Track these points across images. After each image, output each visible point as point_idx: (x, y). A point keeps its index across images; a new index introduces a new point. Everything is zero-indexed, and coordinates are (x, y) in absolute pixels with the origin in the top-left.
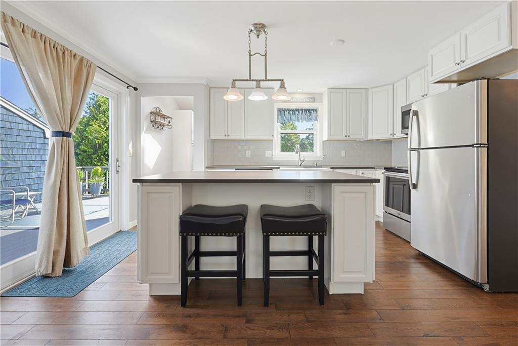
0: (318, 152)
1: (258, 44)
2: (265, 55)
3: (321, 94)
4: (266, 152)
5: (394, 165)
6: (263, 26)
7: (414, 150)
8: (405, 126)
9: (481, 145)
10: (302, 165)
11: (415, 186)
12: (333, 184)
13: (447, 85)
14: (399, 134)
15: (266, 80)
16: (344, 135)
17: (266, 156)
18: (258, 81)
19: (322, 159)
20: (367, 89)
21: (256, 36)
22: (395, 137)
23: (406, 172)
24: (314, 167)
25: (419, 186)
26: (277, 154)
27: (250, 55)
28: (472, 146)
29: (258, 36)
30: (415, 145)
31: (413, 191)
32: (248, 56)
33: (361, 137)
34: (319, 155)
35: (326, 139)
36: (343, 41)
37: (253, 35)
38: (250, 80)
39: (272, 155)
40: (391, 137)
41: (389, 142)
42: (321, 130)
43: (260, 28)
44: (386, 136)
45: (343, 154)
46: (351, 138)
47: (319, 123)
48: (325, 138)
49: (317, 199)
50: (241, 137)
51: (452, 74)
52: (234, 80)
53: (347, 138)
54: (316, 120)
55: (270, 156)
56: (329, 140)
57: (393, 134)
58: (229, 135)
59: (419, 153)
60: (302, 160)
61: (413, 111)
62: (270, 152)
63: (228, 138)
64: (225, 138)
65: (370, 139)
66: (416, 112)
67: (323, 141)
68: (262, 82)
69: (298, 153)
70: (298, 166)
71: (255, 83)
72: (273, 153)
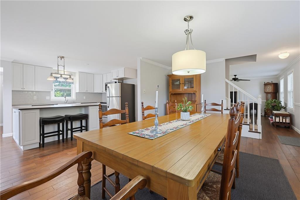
0: (73, 97)
1: (61, 62)
2: (64, 66)
3: (75, 73)
5: (103, 101)
6: (63, 57)
7: (108, 97)
8: (106, 89)
9: (120, 97)
11: (108, 107)
14: (104, 91)
15: (64, 74)
16: (85, 90)
17: (47, 99)
18: (61, 75)
19: (75, 100)
20: (94, 74)
21: (60, 59)
23: (106, 103)
24: (73, 103)
25: (109, 107)
26: (53, 98)
27: (58, 65)
28: (118, 97)
29: (61, 60)
30: (108, 96)
33: (92, 91)
34: (74, 98)
35: (78, 92)
38: (58, 74)
39: (50, 99)
40: (102, 92)
42: (75, 88)
43: (62, 57)
45: (84, 98)
46: (88, 92)
47: (74, 85)
48: (78, 91)
49: (83, 112)
50: (33, 90)
51: (117, 78)
52: (51, 73)
53: (87, 92)
54: (73, 84)
55: (49, 99)
56: (79, 92)
57: (103, 91)
58: (24, 89)
59: (109, 98)
60: (67, 100)
61: (108, 86)
62: (49, 97)
63: (24, 90)
64: (22, 90)
65: (95, 92)
66: (108, 87)
67: (76, 93)
68: (63, 75)
69: (65, 97)
70: (65, 103)
71: (60, 75)
72: (50, 97)
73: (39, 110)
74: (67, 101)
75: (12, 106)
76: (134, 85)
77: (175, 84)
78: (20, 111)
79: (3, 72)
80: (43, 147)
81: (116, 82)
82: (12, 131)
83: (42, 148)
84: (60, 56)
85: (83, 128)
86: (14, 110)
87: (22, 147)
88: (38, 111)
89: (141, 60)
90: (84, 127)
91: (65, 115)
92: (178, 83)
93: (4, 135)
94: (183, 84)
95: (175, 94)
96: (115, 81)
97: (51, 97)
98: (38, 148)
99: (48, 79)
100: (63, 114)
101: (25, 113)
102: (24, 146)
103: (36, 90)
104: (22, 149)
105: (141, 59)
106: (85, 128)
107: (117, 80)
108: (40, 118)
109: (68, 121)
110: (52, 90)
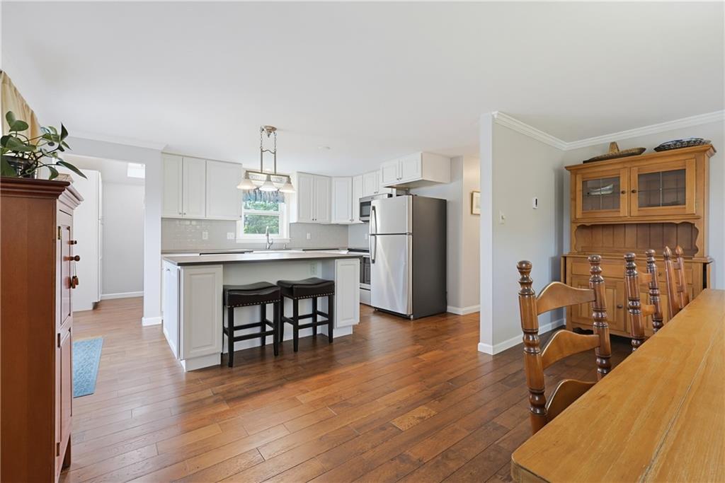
0: (284, 234)
1: (268, 142)
2: (275, 153)
4: (228, 234)
5: (356, 247)
6: (274, 129)
7: (373, 235)
8: (363, 215)
9: (410, 234)
10: (270, 247)
11: (374, 261)
12: (336, 260)
13: (390, 189)
14: (357, 219)
15: (275, 175)
16: (312, 218)
17: (228, 238)
18: (269, 175)
19: (289, 242)
20: (331, 177)
21: (267, 135)
22: (354, 222)
23: (368, 251)
24: (283, 249)
25: (376, 262)
26: (242, 236)
27: (262, 151)
28: (406, 234)
29: (269, 136)
30: (373, 232)
31: (372, 265)
32: (260, 152)
33: (326, 221)
34: (285, 237)
35: (295, 221)
36: (329, 148)
37: (265, 134)
38: (262, 173)
39: (235, 237)
41: (346, 226)
42: (289, 213)
43: (271, 130)
44: (347, 221)
45: (308, 236)
46: (318, 221)
48: (294, 219)
49: (319, 273)
50: (202, 217)
51: (394, 184)
52: (247, 171)
53: (314, 222)
54: (283, 202)
55: (233, 238)
56: (297, 223)
57: (352, 220)
58: (185, 214)
59: (376, 237)
60: (270, 242)
61: (372, 204)
62: (233, 234)
63: (184, 217)
64: (180, 217)
65: (333, 222)
66: (374, 208)
67: (290, 224)
68: (272, 176)
69: (268, 235)
70: (266, 249)
71: (265, 176)
72: (235, 235)
73: (222, 266)
74: (272, 243)
75: (162, 253)
76: (445, 200)
77: (593, 194)
78: (179, 267)
79: (146, 179)
80: (231, 365)
81: (390, 196)
82: (162, 312)
83: (227, 369)
84: (266, 127)
85: (320, 318)
86: (167, 264)
87: (183, 363)
88: (220, 268)
89: (493, 118)
90: (321, 314)
91: (279, 282)
92: (607, 190)
93: (146, 321)
94: (633, 192)
95: (593, 227)
96: (389, 191)
97: (237, 234)
98: (218, 365)
99: (239, 187)
100: (272, 278)
101: (191, 275)
102: (187, 360)
103: (209, 217)
104: (184, 368)
105: (496, 116)
106: (327, 319)
107: (394, 190)
108: (224, 286)
109: (285, 298)
110: (241, 217)
